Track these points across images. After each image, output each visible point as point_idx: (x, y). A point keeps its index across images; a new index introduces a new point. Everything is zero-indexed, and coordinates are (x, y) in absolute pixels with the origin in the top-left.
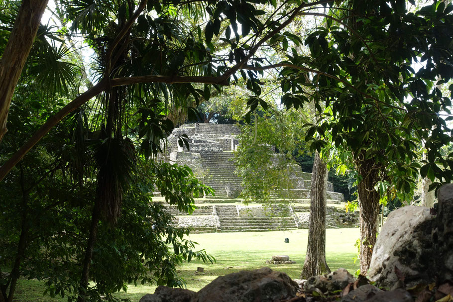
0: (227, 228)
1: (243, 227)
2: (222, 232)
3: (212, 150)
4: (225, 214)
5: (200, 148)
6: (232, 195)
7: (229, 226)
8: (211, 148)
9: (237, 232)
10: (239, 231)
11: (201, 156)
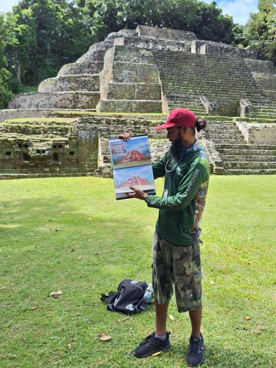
0: (234, 165)
1: (266, 164)
2: (226, 174)
3: (169, 49)
4: (220, 138)
5: (151, 46)
6: (214, 109)
7: (237, 160)
8: (168, 47)
9: (256, 173)
10: (260, 173)
11: (154, 55)
